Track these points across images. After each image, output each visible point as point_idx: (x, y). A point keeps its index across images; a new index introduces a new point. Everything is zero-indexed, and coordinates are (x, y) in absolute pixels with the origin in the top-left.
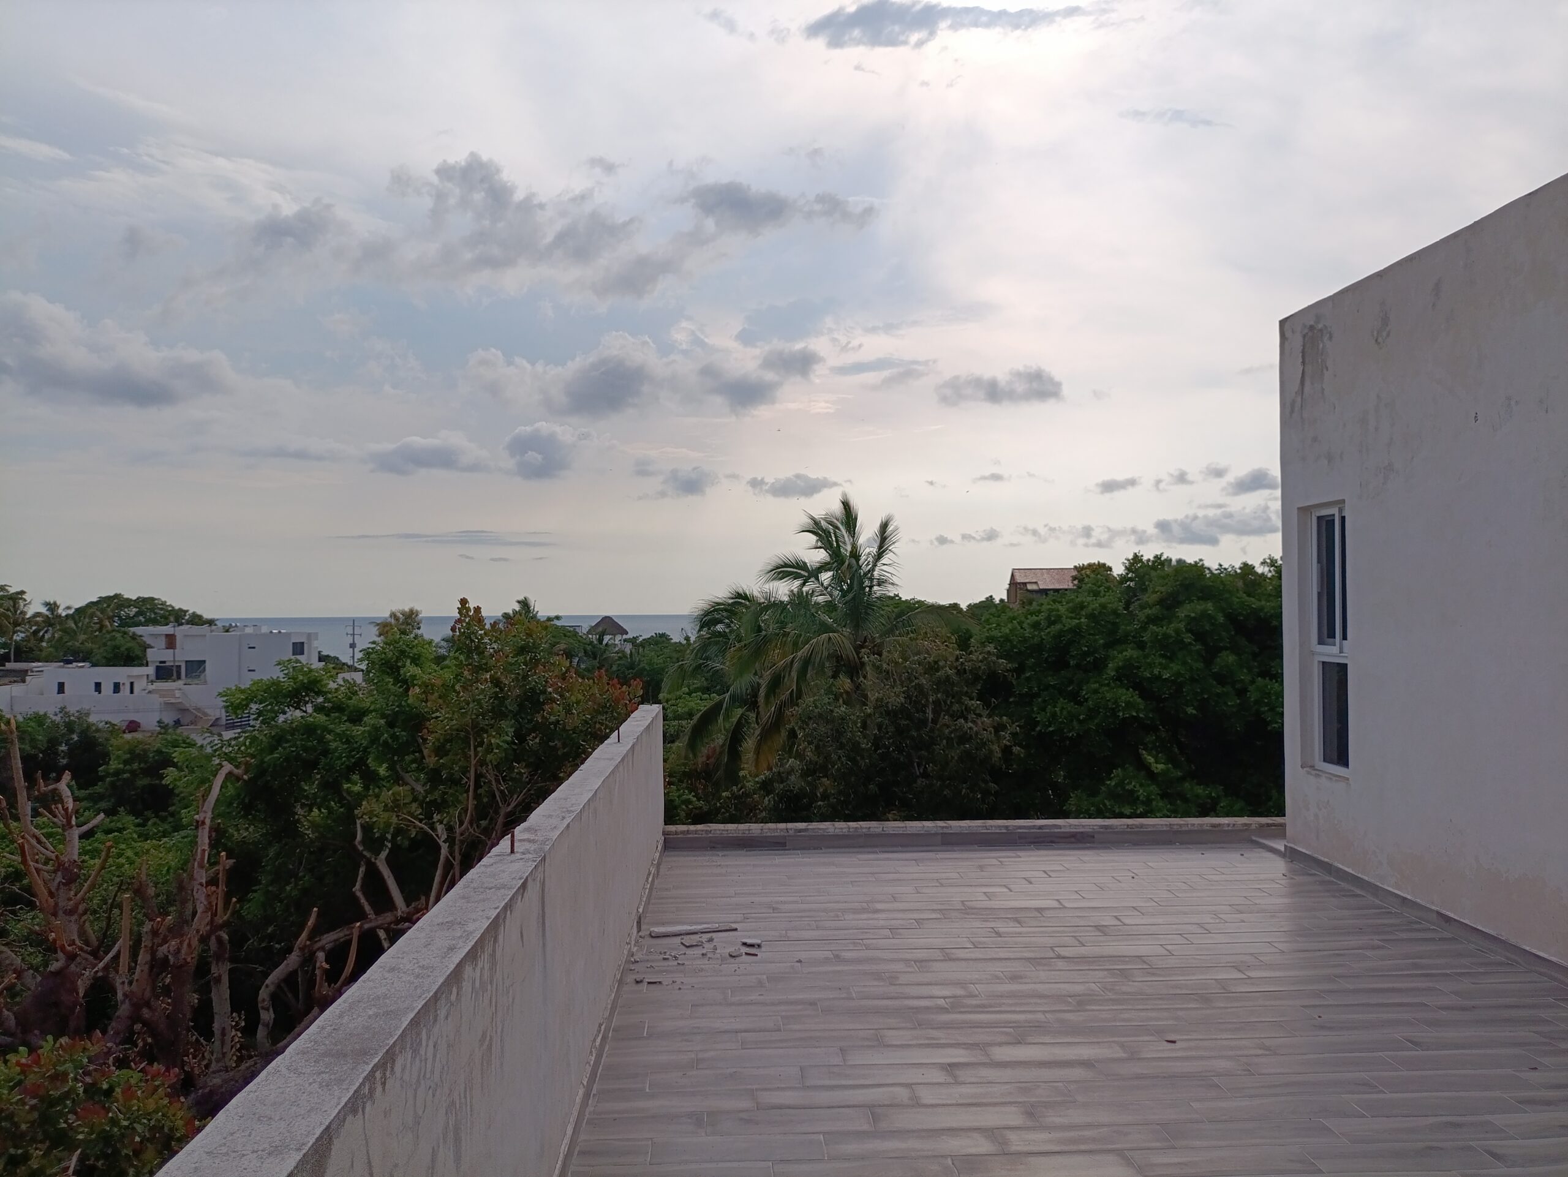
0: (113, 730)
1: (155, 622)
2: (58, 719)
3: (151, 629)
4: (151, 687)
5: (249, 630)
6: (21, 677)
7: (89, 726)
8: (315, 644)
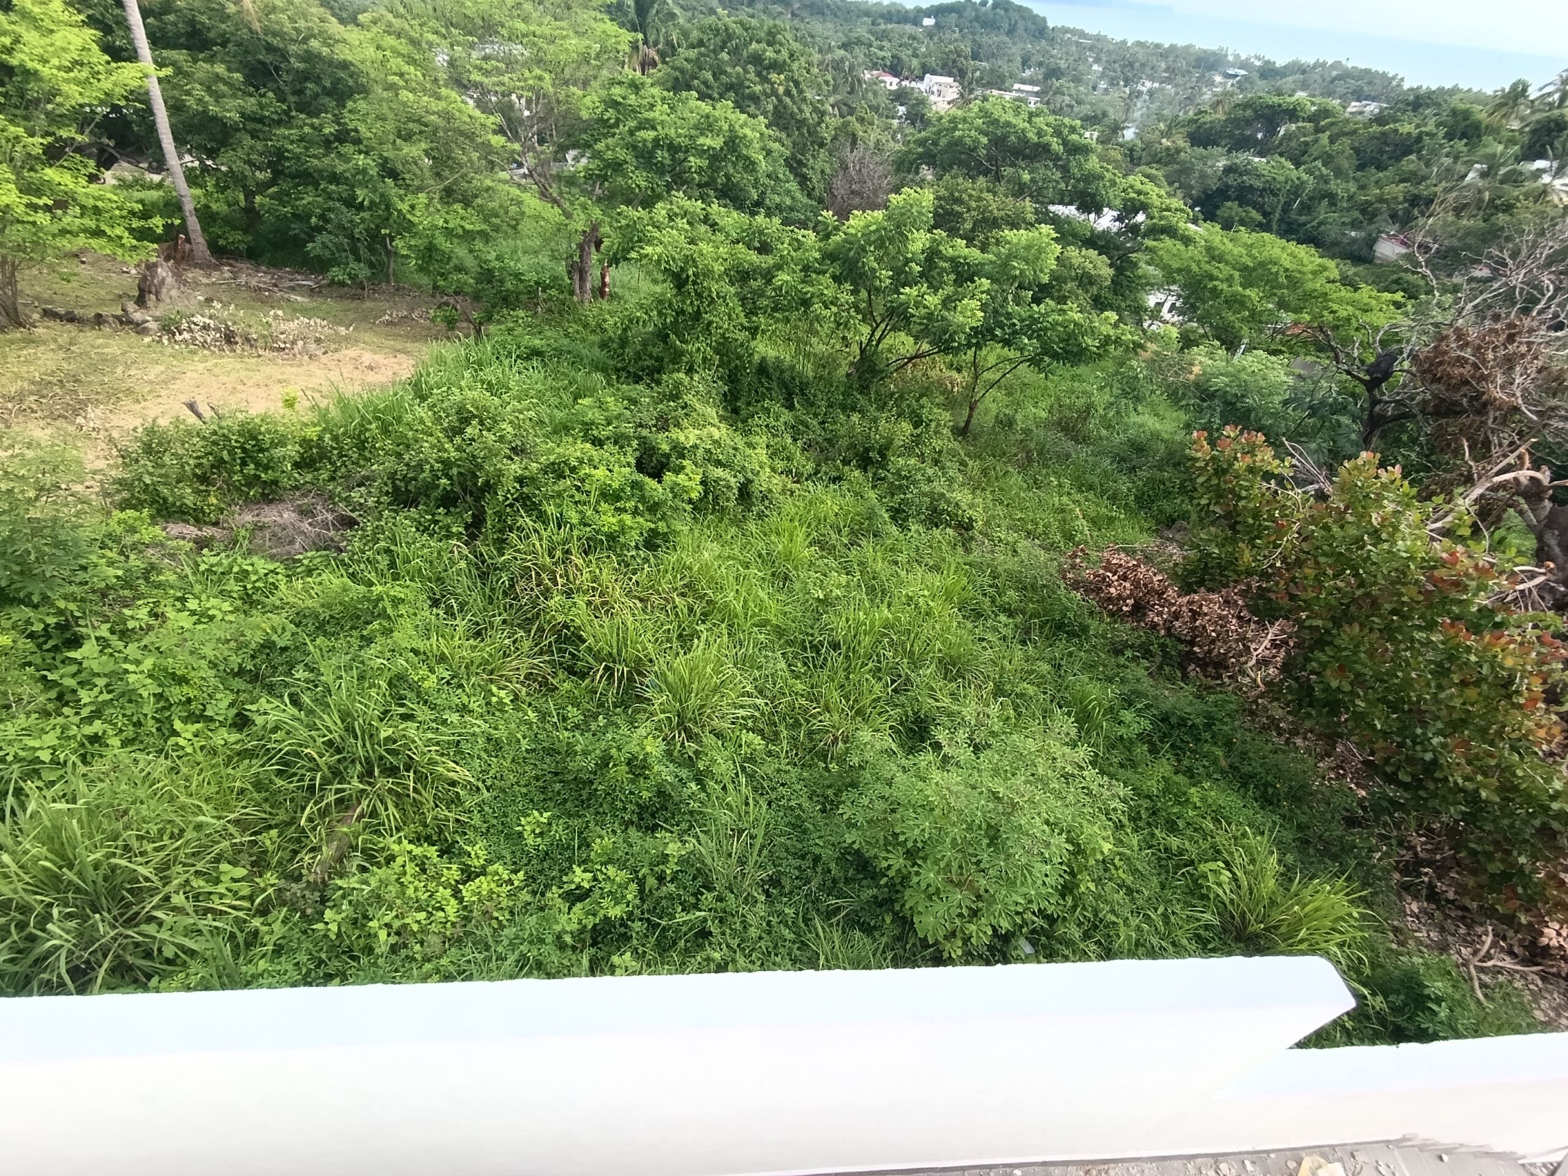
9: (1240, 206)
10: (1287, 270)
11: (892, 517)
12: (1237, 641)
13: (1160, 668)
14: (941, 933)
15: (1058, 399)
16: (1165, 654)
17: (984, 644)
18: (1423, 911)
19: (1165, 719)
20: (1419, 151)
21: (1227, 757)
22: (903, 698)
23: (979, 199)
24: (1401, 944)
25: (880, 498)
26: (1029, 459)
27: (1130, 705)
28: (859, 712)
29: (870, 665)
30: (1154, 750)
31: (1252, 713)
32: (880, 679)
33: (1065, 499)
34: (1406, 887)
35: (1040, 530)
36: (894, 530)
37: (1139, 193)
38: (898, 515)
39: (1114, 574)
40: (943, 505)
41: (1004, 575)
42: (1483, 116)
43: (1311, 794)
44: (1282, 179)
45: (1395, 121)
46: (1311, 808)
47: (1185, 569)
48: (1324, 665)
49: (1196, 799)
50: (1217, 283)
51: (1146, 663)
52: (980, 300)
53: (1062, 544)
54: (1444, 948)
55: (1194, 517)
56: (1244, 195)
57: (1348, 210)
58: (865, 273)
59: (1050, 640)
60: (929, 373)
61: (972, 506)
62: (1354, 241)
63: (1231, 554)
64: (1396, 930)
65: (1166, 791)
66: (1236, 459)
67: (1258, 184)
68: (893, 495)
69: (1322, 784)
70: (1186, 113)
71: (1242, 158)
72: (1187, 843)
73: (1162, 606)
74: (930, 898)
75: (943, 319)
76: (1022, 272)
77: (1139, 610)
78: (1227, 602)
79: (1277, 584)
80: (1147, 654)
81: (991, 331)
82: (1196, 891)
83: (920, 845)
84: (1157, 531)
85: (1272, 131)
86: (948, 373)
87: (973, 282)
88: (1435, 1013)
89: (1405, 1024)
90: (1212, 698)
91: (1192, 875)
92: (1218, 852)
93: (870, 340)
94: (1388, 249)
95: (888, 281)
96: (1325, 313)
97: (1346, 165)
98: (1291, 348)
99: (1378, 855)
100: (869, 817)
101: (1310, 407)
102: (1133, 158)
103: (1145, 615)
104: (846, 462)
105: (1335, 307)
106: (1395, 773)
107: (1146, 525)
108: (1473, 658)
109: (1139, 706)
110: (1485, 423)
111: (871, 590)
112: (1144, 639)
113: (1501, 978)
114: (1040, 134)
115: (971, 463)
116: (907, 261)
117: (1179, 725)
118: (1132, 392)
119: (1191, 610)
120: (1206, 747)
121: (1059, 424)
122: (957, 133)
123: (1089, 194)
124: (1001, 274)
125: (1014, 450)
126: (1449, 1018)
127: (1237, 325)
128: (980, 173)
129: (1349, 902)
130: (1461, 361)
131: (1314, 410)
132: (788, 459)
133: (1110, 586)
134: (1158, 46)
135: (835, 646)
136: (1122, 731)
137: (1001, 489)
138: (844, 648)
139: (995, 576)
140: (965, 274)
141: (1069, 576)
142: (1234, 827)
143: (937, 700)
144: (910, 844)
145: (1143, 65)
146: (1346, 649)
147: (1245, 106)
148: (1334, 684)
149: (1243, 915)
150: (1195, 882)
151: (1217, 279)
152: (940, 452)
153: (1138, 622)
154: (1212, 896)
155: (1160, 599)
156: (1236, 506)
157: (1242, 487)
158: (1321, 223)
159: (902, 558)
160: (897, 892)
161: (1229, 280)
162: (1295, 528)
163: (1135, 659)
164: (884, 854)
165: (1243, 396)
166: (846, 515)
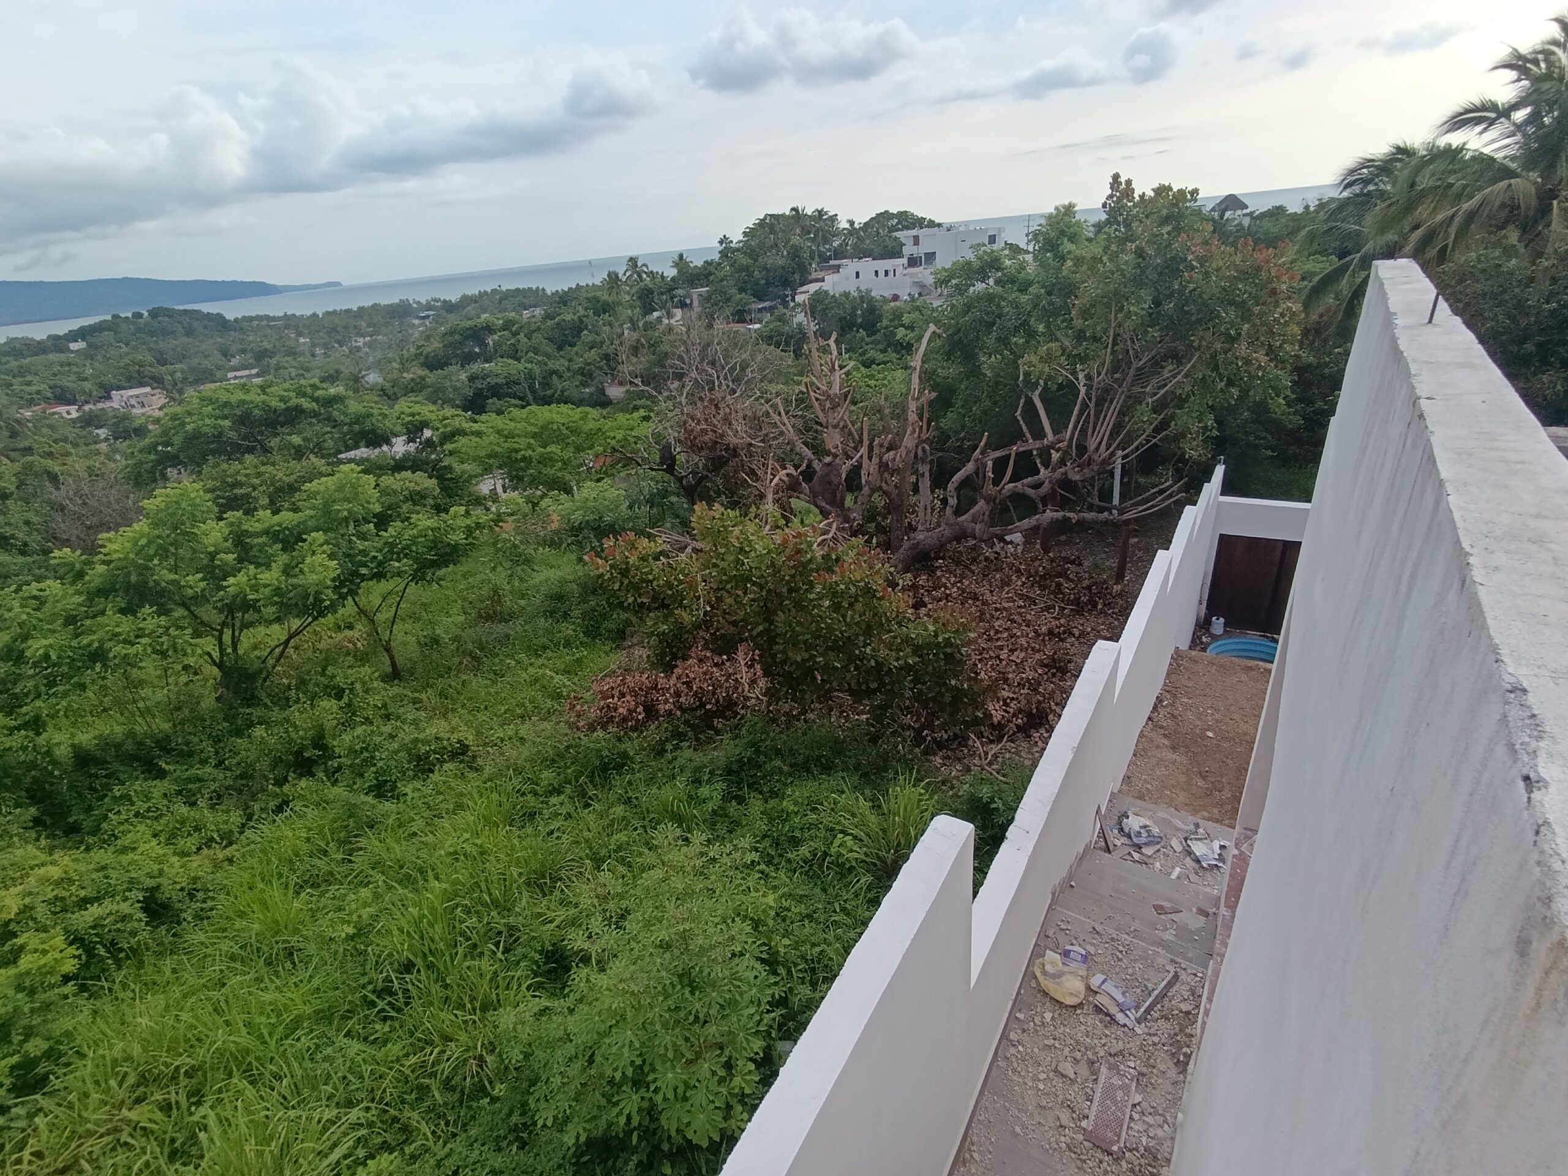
0: (885, 300)
1: (907, 228)
2: (856, 294)
3: (905, 233)
4: (905, 272)
5: (962, 229)
6: (837, 269)
7: (872, 298)
8: (1003, 235)
9: (499, 399)
10: (563, 424)
11: (376, 796)
12: (727, 681)
13: (697, 739)
14: (718, 1117)
15: (465, 599)
16: (692, 727)
17: (555, 835)
18: (944, 758)
19: (729, 771)
20: (587, 328)
21: (784, 762)
22: (519, 951)
23: (259, 475)
24: (952, 788)
25: (350, 788)
26: (475, 658)
27: (700, 783)
28: (484, 1008)
29: (460, 950)
30: (741, 800)
31: (774, 720)
32: (482, 954)
33: (531, 670)
34: (926, 753)
35: (530, 707)
36: (388, 806)
37: (413, 415)
38: (382, 789)
39: (613, 697)
40: (423, 749)
41: (528, 765)
42: (606, 297)
43: (843, 742)
44: (515, 372)
45: (559, 315)
46: (850, 751)
47: (656, 655)
48: (784, 652)
49: (791, 808)
50: (523, 453)
51: (686, 744)
52: (324, 552)
53: (556, 706)
54: (968, 770)
55: (634, 619)
56: (496, 391)
57: (573, 376)
58: (164, 590)
59: (606, 784)
60: (320, 646)
61: (453, 730)
62: (591, 394)
63: (676, 622)
64: (944, 782)
65: (771, 820)
66: (627, 558)
67: (500, 381)
68: (361, 775)
69: (843, 731)
70: (408, 350)
71: (476, 367)
72: (811, 843)
73: (664, 695)
74: (685, 1099)
75: (295, 587)
76: (349, 511)
77: (651, 711)
78: (700, 661)
79: (718, 621)
80: (681, 736)
81: (356, 574)
82: (844, 871)
83: (639, 1062)
84: (618, 646)
85: (483, 344)
86: (339, 636)
87: (305, 541)
88: (997, 809)
89: (993, 832)
90: (744, 732)
91: (832, 863)
92: (832, 829)
93: (222, 651)
94: (615, 392)
95: (203, 584)
96: (609, 440)
97: (549, 350)
98: (605, 473)
99: (900, 747)
100: (572, 1094)
101: (647, 502)
102: (388, 395)
103: (657, 711)
104: (280, 782)
105: (612, 434)
106: (868, 687)
107: (608, 648)
108: (843, 587)
109: (706, 778)
110: (742, 460)
111: (407, 881)
112: (670, 728)
113: (1000, 759)
114: (282, 399)
115: (423, 696)
116: (212, 556)
117: (741, 767)
118: (520, 560)
119: (683, 683)
120: (768, 767)
121: (480, 616)
122: (189, 427)
123: (369, 432)
124: (329, 522)
125: (457, 660)
126: (1004, 805)
127: (559, 474)
128: (243, 453)
129: (914, 786)
130: (704, 432)
131: (650, 502)
132: (197, 829)
133: (616, 709)
134: (348, 311)
135: (408, 967)
136: (710, 806)
137: (470, 699)
138: (419, 962)
139: (518, 771)
140: (291, 539)
141: (581, 724)
142: (826, 804)
143: (551, 922)
144: (630, 1072)
145: (345, 328)
146: (787, 632)
147: (452, 333)
148: (799, 659)
149: (879, 858)
150: (838, 865)
151: (520, 450)
152: (385, 706)
153: (657, 719)
154: (854, 864)
155: (658, 691)
156: (654, 589)
157: (646, 574)
158: (562, 391)
159: (418, 825)
160: (654, 1133)
161: (529, 446)
162: (699, 578)
163: (676, 747)
164: (616, 1110)
165: (600, 518)
166: (321, 832)
